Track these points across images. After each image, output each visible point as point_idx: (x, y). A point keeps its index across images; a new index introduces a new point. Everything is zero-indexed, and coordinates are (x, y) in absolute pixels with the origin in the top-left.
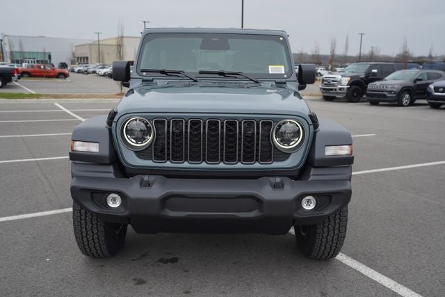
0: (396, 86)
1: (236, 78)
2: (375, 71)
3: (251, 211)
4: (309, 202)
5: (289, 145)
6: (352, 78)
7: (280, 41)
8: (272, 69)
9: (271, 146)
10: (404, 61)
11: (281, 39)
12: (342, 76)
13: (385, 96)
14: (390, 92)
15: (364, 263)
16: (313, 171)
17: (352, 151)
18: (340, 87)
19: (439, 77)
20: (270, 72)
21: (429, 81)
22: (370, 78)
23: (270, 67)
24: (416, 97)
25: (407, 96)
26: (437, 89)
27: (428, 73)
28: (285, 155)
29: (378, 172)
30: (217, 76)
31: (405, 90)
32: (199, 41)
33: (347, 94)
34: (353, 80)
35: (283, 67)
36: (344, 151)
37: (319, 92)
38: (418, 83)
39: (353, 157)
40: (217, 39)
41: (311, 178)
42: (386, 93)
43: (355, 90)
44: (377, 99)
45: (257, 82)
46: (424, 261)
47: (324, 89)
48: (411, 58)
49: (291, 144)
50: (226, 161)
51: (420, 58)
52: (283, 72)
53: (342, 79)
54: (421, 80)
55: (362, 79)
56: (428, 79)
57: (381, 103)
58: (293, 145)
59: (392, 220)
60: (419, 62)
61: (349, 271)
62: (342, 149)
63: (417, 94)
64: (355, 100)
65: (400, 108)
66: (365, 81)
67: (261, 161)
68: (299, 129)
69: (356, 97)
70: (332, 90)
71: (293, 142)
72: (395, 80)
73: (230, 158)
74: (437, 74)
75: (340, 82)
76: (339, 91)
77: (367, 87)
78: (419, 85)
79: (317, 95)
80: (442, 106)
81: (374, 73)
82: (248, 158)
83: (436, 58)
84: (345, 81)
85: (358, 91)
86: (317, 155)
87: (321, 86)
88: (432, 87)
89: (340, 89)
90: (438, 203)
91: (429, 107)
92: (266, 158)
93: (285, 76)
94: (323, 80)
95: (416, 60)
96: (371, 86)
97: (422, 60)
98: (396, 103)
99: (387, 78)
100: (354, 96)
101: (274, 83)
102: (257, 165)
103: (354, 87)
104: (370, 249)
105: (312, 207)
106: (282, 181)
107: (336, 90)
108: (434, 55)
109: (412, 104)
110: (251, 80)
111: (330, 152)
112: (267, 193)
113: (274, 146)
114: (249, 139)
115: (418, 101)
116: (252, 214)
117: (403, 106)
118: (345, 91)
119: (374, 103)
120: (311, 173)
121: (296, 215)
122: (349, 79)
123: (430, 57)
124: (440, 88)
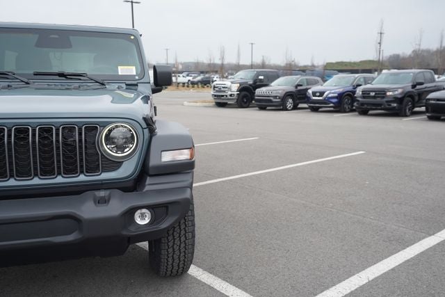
0: (280, 92)
1: (80, 79)
2: (261, 77)
3: (70, 233)
4: (143, 216)
5: (123, 152)
6: (241, 84)
7: (131, 41)
8: (123, 70)
9: (98, 154)
10: (290, 69)
11: (132, 37)
12: (232, 83)
13: (271, 101)
14: (275, 97)
15: (219, 277)
16: (149, 180)
17: (192, 156)
18: (230, 93)
19: (316, 83)
20: (120, 73)
21: (308, 87)
22: (258, 84)
23: (120, 68)
24: (298, 101)
25: (290, 100)
26: (314, 94)
27: (307, 79)
28: (116, 164)
29: (253, 175)
30: (57, 77)
31: (289, 95)
32: (35, 37)
33: (237, 100)
34: (242, 86)
35: (134, 68)
36: (183, 156)
37: (212, 99)
38: (299, 88)
39: (194, 162)
40: (56, 36)
41: (147, 188)
42: (271, 98)
43: (245, 96)
44: (265, 105)
45: (103, 84)
46: (281, 266)
47: (215, 96)
48: (298, 67)
49: (126, 150)
50: (41, 175)
51: (305, 66)
52: (135, 74)
53: (232, 86)
54: (301, 85)
55: (250, 85)
56: (308, 84)
57: (268, 108)
58: (127, 151)
59: (258, 224)
60: (303, 70)
61: (202, 288)
62: (181, 154)
63: (299, 99)
64: (245, 105)
65: (285, 112)
66: (253, 87)
67: (87, 172)
68: (132, 134)
69: (246, 103)
70: (223, 96)
71: (128, 149)
72: (279, 86)
73: (47, 171)
74: (314, 80)
75: (230, 89)
76: (230, 97)
77: (255, 93)
78: (300, 91)
79: (209, 102)
80: (320, 110)
81: (261, 79)
82: (70, 170)
83: (318, 67)
84: (235, 88)
85: (247, 97)
86: (153, 162)
87: (212, 93)
88: (310, 91)
89: (231, 95)
90: (304, 202)
91: (309, 110)
92: (92, 168)
93: (137, 78)
94: (214, 87)
95: (301, 69)
96: (259, 91)
97: (305, 69)
98: (281, 107)
99: (272, 84)
100: (243, 101)
101: (124, 86)
102: (82, 178)
103: (244, 93)
104: (230, 259)
105: (147, 221)
106: (110, 194)
107: (226, 96)
108: (316, 64)
109: (295, 108)
110: (97, 82)
111: (167, 157)
112: (88, 210)
113: (102, 154)
114: (69, 147)
115: (300, 106)
116: (70, 238)
117: (287, 110)
118: (235, 97)
119: (263, 108)
120: (147, 183)
121: (125, 233)
122: (239, 85)
123: (313, 66)
124: (316, 92)
